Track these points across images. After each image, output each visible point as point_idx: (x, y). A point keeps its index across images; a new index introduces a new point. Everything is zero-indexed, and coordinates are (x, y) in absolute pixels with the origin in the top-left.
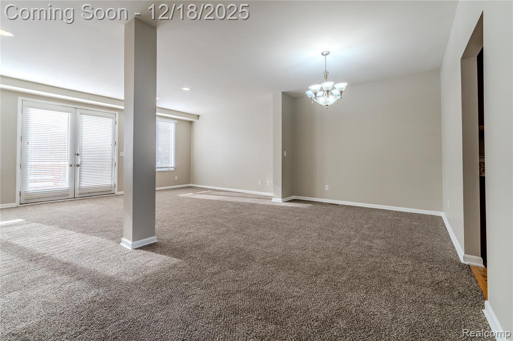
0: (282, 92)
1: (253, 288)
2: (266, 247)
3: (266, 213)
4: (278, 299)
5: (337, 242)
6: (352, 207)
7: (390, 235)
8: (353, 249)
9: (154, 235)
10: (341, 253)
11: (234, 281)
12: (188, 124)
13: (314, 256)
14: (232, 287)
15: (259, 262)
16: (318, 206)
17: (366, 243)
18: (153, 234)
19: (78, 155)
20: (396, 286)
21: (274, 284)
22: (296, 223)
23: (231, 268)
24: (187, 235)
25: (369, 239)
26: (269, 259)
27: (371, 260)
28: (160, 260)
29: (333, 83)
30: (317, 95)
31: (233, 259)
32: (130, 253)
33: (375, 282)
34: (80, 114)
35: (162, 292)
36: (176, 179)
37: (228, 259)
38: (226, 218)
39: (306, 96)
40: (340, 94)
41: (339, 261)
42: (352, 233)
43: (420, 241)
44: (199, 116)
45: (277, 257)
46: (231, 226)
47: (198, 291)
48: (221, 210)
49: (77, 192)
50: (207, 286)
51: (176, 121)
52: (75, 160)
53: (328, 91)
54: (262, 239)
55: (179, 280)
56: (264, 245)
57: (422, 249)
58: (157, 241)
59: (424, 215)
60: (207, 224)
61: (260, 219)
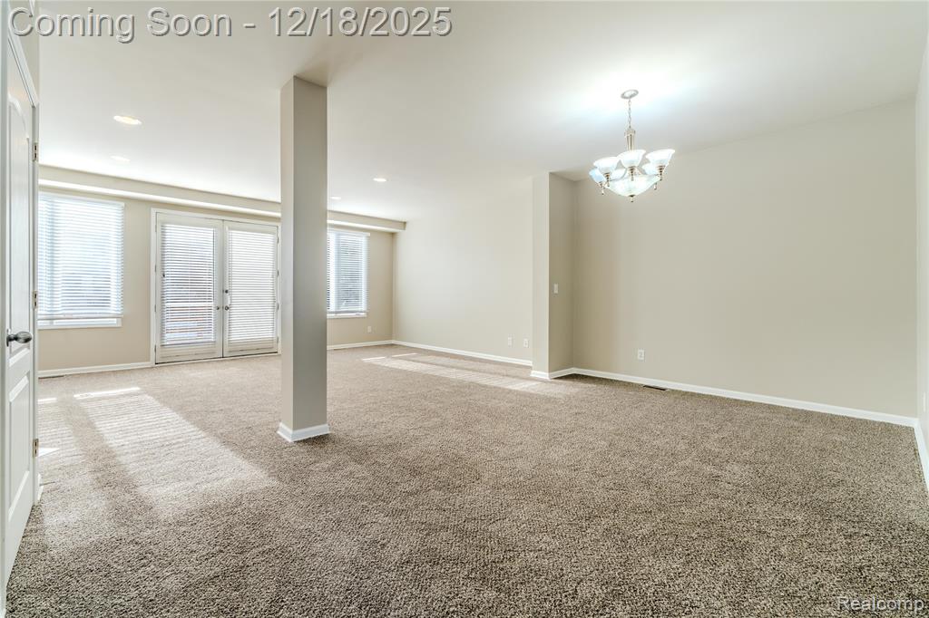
0: (551, 174)
1: (470, 526)
2: (504, 459)
3: (515, 398)
4: (510, 550)
5: (646, 462)
6: (693, 395)
7: (767, 458)
8: (676, 478)
9: (324, 423)
10: (648, 484)
11: (440, 509)
12: (388, 237)
13: (591, 482)
14: (435, 517)
15: (487, 483)
16: (621, 391)
17: (709, 469)
18: (323, 421)
19: (227, 292)
20: (755, 560)
21: (507, 523)
22: (569, 419)
23: (436, 488)
24: (375, 427)
25: (717, 461)
26: (505, 480)
27: (710, 502)
28: (329, 462)
29: (643, 152)
30: (611, 177)
31: (443, 474)
32: (290, 447)
33: (711, 545)
34: (229, 229)
35: (327, 512)
36: (369, 331)
37: (435, 473)
38: (442, 402)
39: (591, 179)
40: (658, 172)
41: (641, 497)
42: (682, 446)
43: (839, 476)
44: (405, 223)
45: (522, 478)
46: (450, 416)
47: (381, 518)
48: (438, 387)
49: (227, 349)
50: (395, 513)
51: (369, 234)
52: (223, 299)
53: (632, 169)
54: (499, 442)
55: (354, 497)
56: (502, 455)
57: (840, 493)
58: (329, 432)
59: (866, 421)
60: (410, 410)
61: (502, 408)
